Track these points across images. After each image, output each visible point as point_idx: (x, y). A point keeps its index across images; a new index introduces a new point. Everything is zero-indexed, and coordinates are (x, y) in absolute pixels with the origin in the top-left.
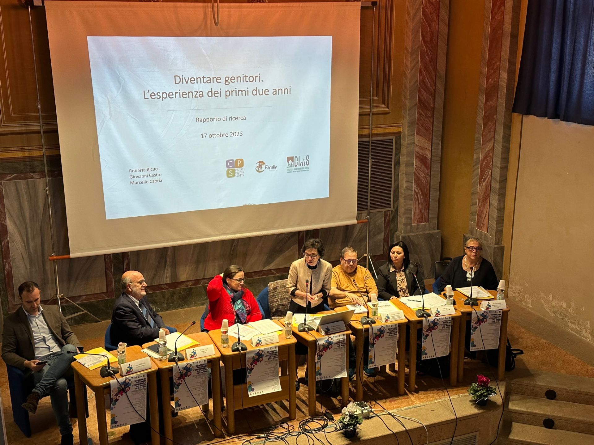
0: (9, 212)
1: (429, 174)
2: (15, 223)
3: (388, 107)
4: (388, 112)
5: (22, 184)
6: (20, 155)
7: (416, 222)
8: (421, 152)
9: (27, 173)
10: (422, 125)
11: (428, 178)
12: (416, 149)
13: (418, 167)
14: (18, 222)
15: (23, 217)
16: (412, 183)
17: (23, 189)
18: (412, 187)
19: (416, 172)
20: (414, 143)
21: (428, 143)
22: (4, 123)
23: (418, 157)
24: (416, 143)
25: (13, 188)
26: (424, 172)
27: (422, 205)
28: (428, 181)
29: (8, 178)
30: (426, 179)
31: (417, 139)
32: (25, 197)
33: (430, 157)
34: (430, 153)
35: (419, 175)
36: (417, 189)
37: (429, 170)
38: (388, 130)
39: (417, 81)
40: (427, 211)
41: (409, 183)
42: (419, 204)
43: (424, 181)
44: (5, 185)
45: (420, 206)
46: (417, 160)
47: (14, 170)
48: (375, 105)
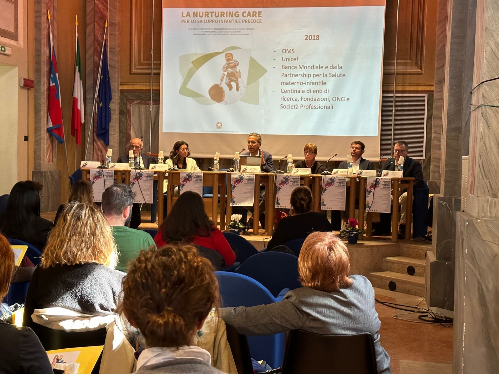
0: (133, 125)
2: (135, 133)
3: (421, 69)
4: (421, 73)
5: (143, 106)
6: (143, 88)
9: (146, 100)
14: (137, 133)
15: (141, 130)
16: (441, 134)
17: (143, 111)
18: (440, 138)
22: (137, 67)
25: (137, 110)
29: (135, 103)
32: (143, 117)
38: (420, 89)
44: (133, 107)
47: (139, 98)
48: (408, 67)
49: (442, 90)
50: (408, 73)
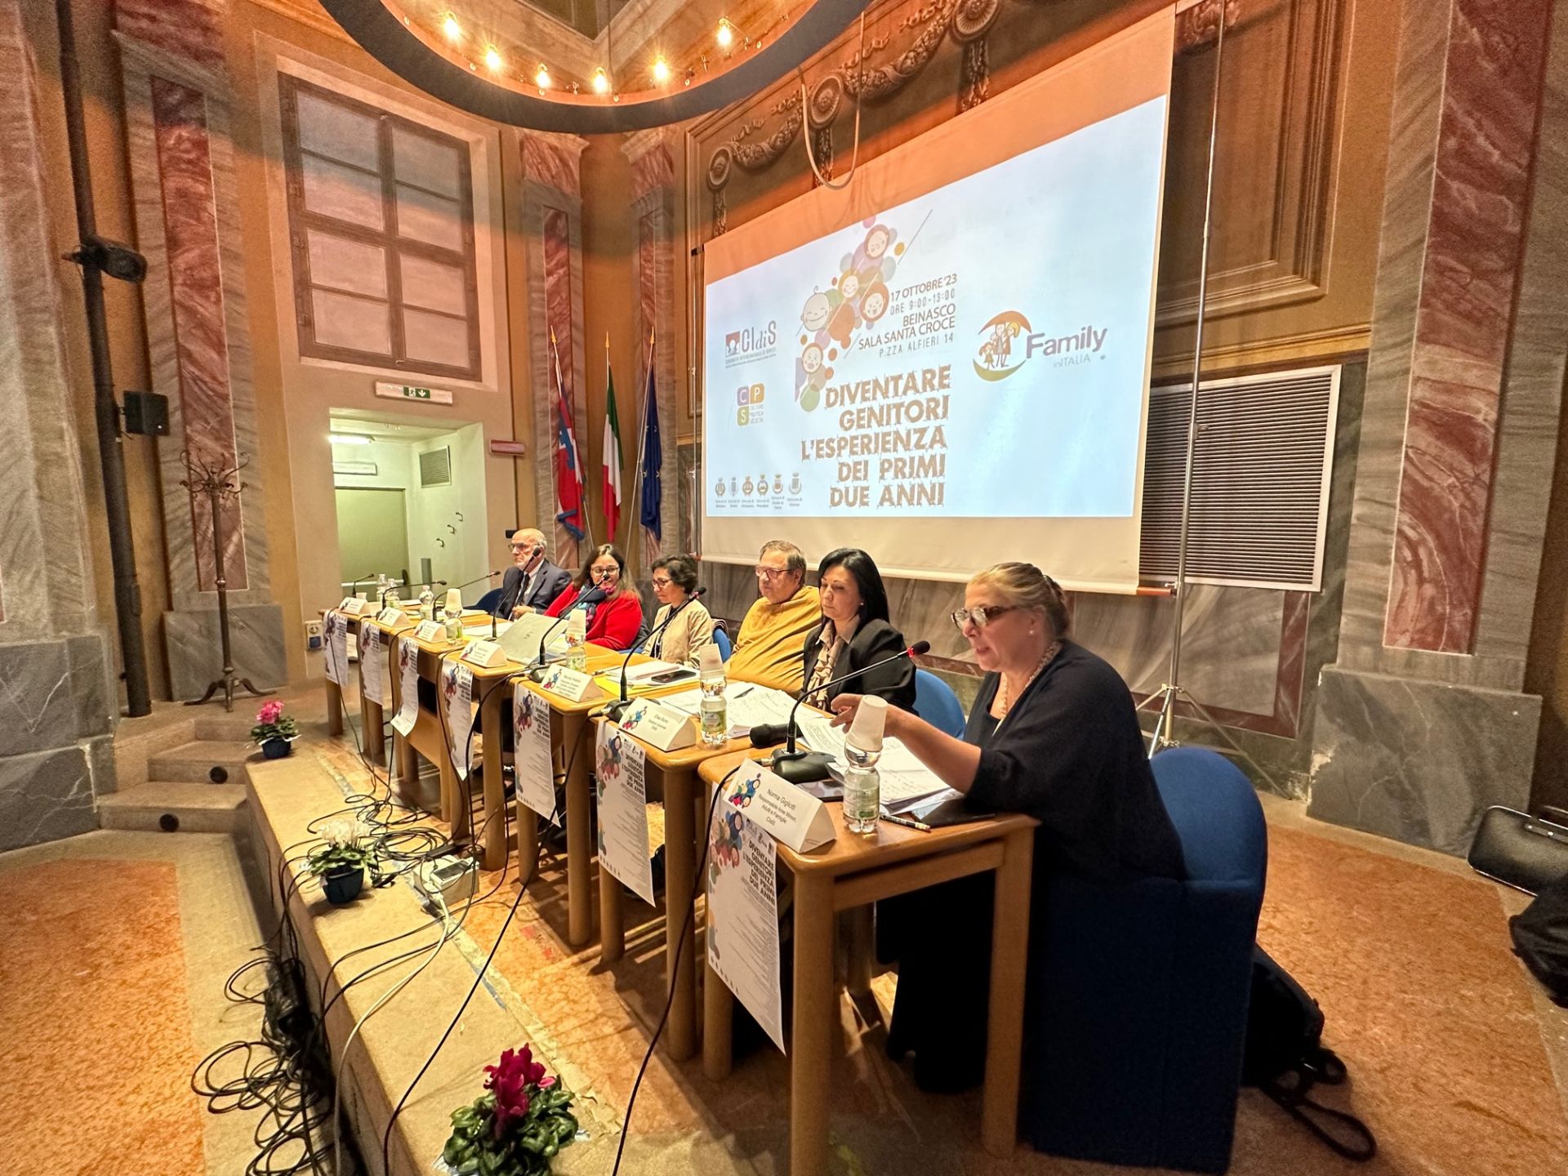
1: (1486, 478)
7: (1404, 639)
8: (1439, 400)
10: (1450, 307)
11: (1481, 496)
12: (1414, 392)
13: (1424, 453)
16: (1394, 507)
18: (1390, 519)
19: (1411, 471)
20: (1407, 371)
21: (1481, 368)
23: (1426, 419)
24: (1416, 368)
26: (1452, 469)
27: (1439, 588)
28: (1474, 504)
30: (1467, 496)
31: (1420, 359)
33: (1493, 416)
34: (1496, 401)
35: (1425, 483)
36: (1413, 528)
37: (1486, 466)
38: (1309, 351)
40: (1469, 611)
41: (1379, 506)
42: (1421, 581)
43: (1456, 504)
45: (1429, 590)
46: (1415, 429)
48: (1263, 284)
49: (1410, 340)
50: (1261, 305)
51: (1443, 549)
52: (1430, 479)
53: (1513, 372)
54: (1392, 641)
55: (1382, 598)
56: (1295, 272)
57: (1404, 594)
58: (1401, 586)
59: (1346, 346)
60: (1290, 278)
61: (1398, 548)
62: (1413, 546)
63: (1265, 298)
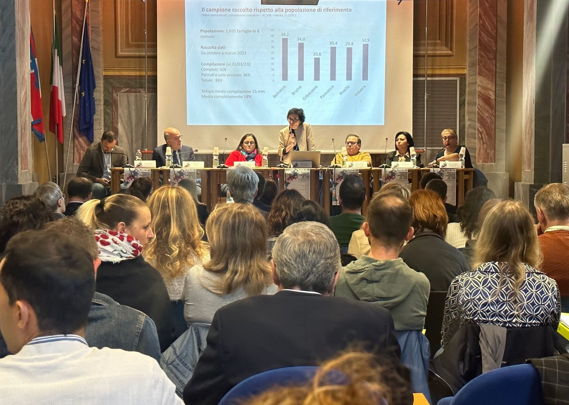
0: (121, 117)
1: (494, 114)
2: (124, 127)
3: (451, 50)
4: (451, 54)
5: (132, 96)
6: (133, 73)
7: (481, 161)
8: (483, 92)
9: (136, 88)
10: (484, 66)
11: (493, 118)
12: (479, 89)
13: (481, 107)
14: (126, 127)
15: (131, 123)
16: (476, 122)
17: (132, 101)
18: (475, 126)
19: (479, 111)
20: (476, 83)
21: (491, 84)
22: (124, 49)
23: (481, 97)
24: (478, 82)
25: (125, 100)
26: (487, 111)
27: (487, 145)
28: (492, 121)
29: (123, 91)
30: (491, 119)
31: (479, 80)
32: (133, 107)
33: (494, 97)
34: (494, 93)
36: (481, 128)
37: (494, 111)
38: (452, 72)
39: (477, 25)
40: (493, 151)
41: (472, 122)
42: (483, 143)
43: (489, 121)
44: (120, 97)
45: (485, 146)
46: (479, 99)
47: (127, 85)
48: (438, 48)
49: (476, 74)
50: (437, 55)
51: (488, 134)
52: (483, 114)
53: (497, 86)
54: (479, 162)
55: (476, 149)
56: (446, 46)
57: (480, 147)
58: (479, 145)
59: (460, 72)
60: (444, 48)
61: (478, 134)
62: (481, 133)
63: (438, 52)
